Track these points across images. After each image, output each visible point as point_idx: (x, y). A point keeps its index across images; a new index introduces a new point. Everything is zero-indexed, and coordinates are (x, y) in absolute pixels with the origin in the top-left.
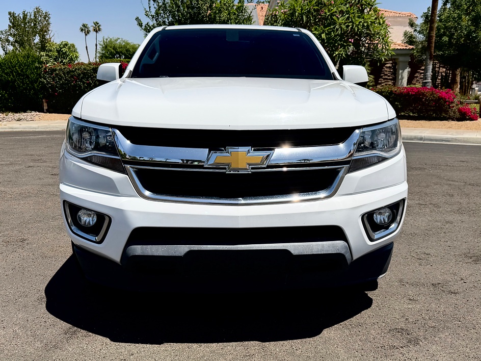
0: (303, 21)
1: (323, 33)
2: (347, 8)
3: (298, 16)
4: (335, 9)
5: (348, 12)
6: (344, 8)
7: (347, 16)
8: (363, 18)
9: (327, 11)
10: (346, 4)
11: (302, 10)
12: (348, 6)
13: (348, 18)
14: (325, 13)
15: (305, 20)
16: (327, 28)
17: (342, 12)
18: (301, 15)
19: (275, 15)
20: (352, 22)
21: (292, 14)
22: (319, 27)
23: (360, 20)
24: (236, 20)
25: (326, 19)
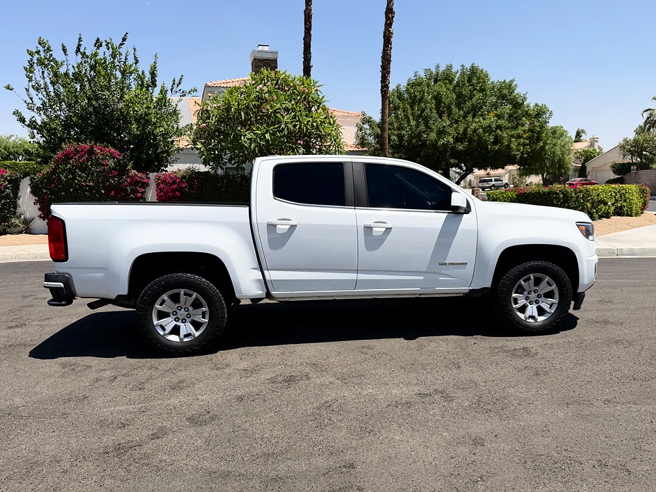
0: (241, 118)
1: (267, 132)
2: (293, 105)
3: (235, 113)
4: (278, 106)
5: (293, 110)
6: (289, 105)
7: (293, 114)
8: (312, 117)
9: (269, 107)
10: (291, 101)
11: (238, 105)
12: (293, 102)
13: (295, 117)
14: (267, 110)
15: (243, 117)
16: (272, 128)
17: (287, 110)
18: (238, 111)
19: (207, 111)
20: (299, 121)
21: (228, 109)
22: (262, 125)
23: (308, 119)
24: (157, 114)
25: (269, 116)
